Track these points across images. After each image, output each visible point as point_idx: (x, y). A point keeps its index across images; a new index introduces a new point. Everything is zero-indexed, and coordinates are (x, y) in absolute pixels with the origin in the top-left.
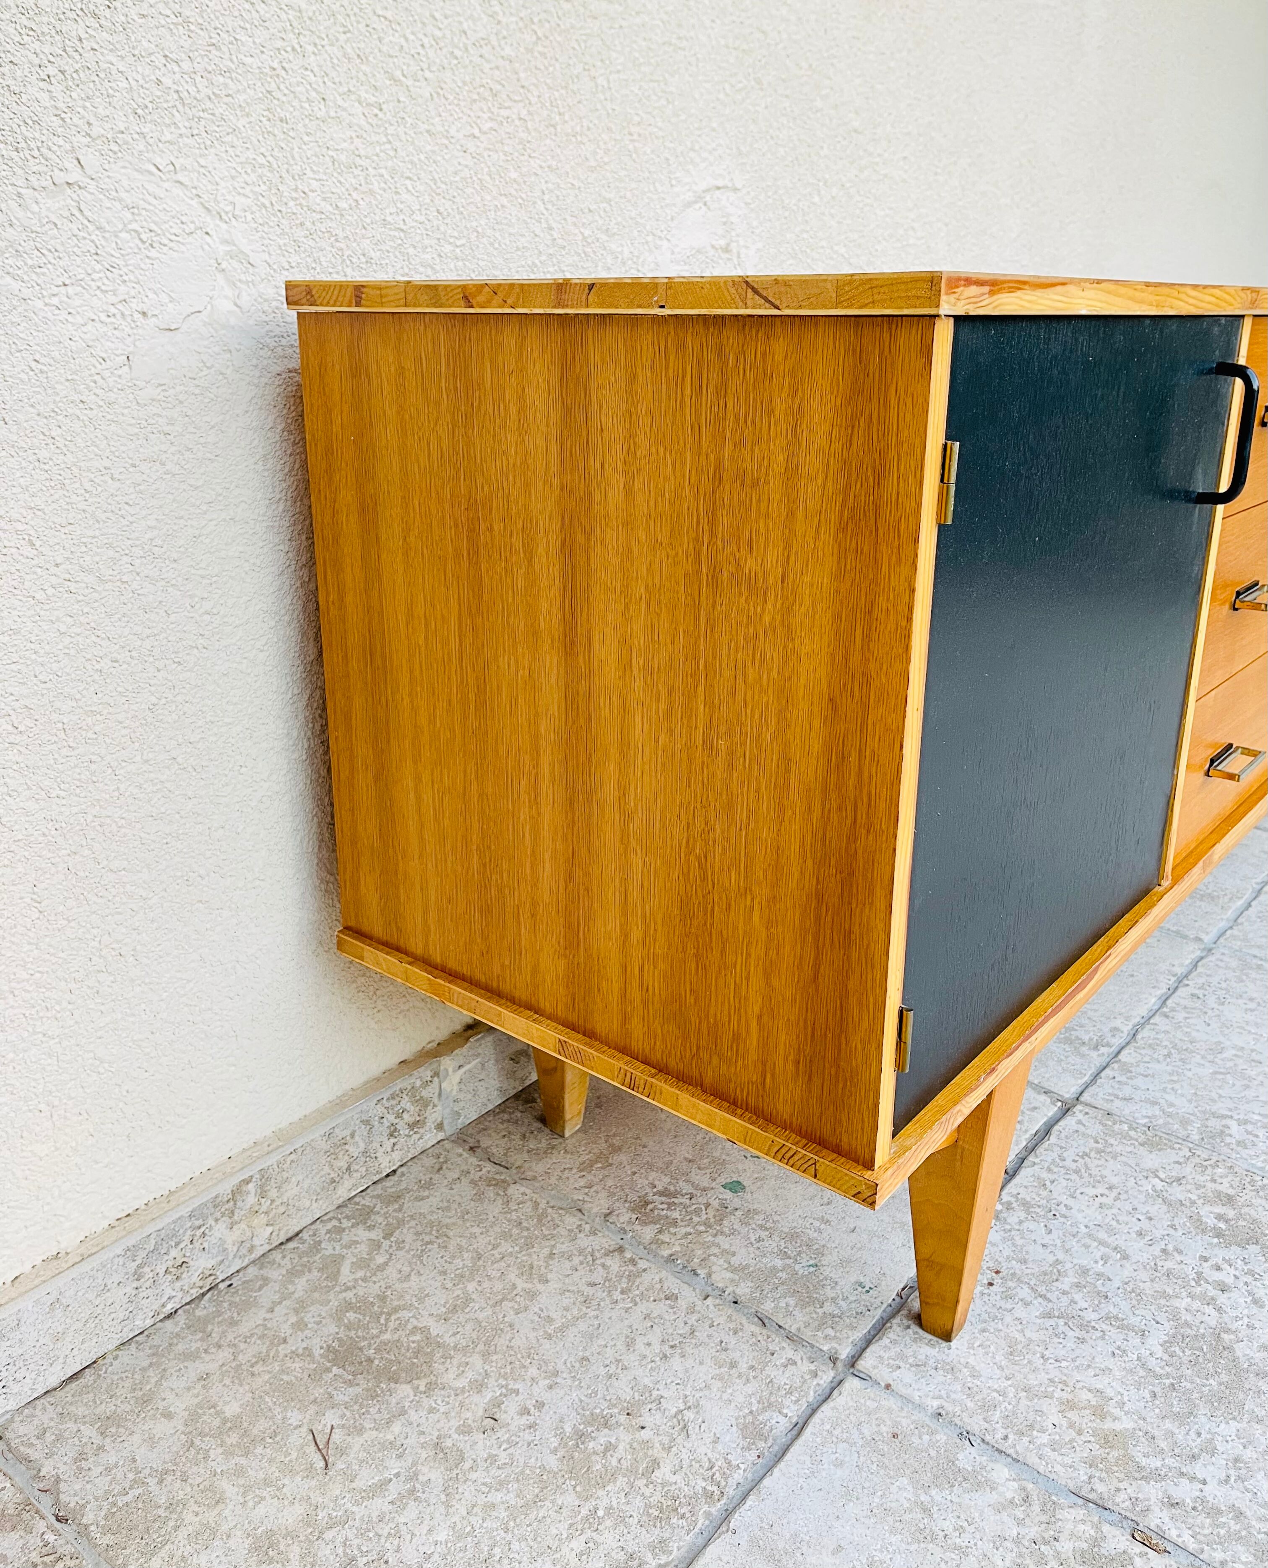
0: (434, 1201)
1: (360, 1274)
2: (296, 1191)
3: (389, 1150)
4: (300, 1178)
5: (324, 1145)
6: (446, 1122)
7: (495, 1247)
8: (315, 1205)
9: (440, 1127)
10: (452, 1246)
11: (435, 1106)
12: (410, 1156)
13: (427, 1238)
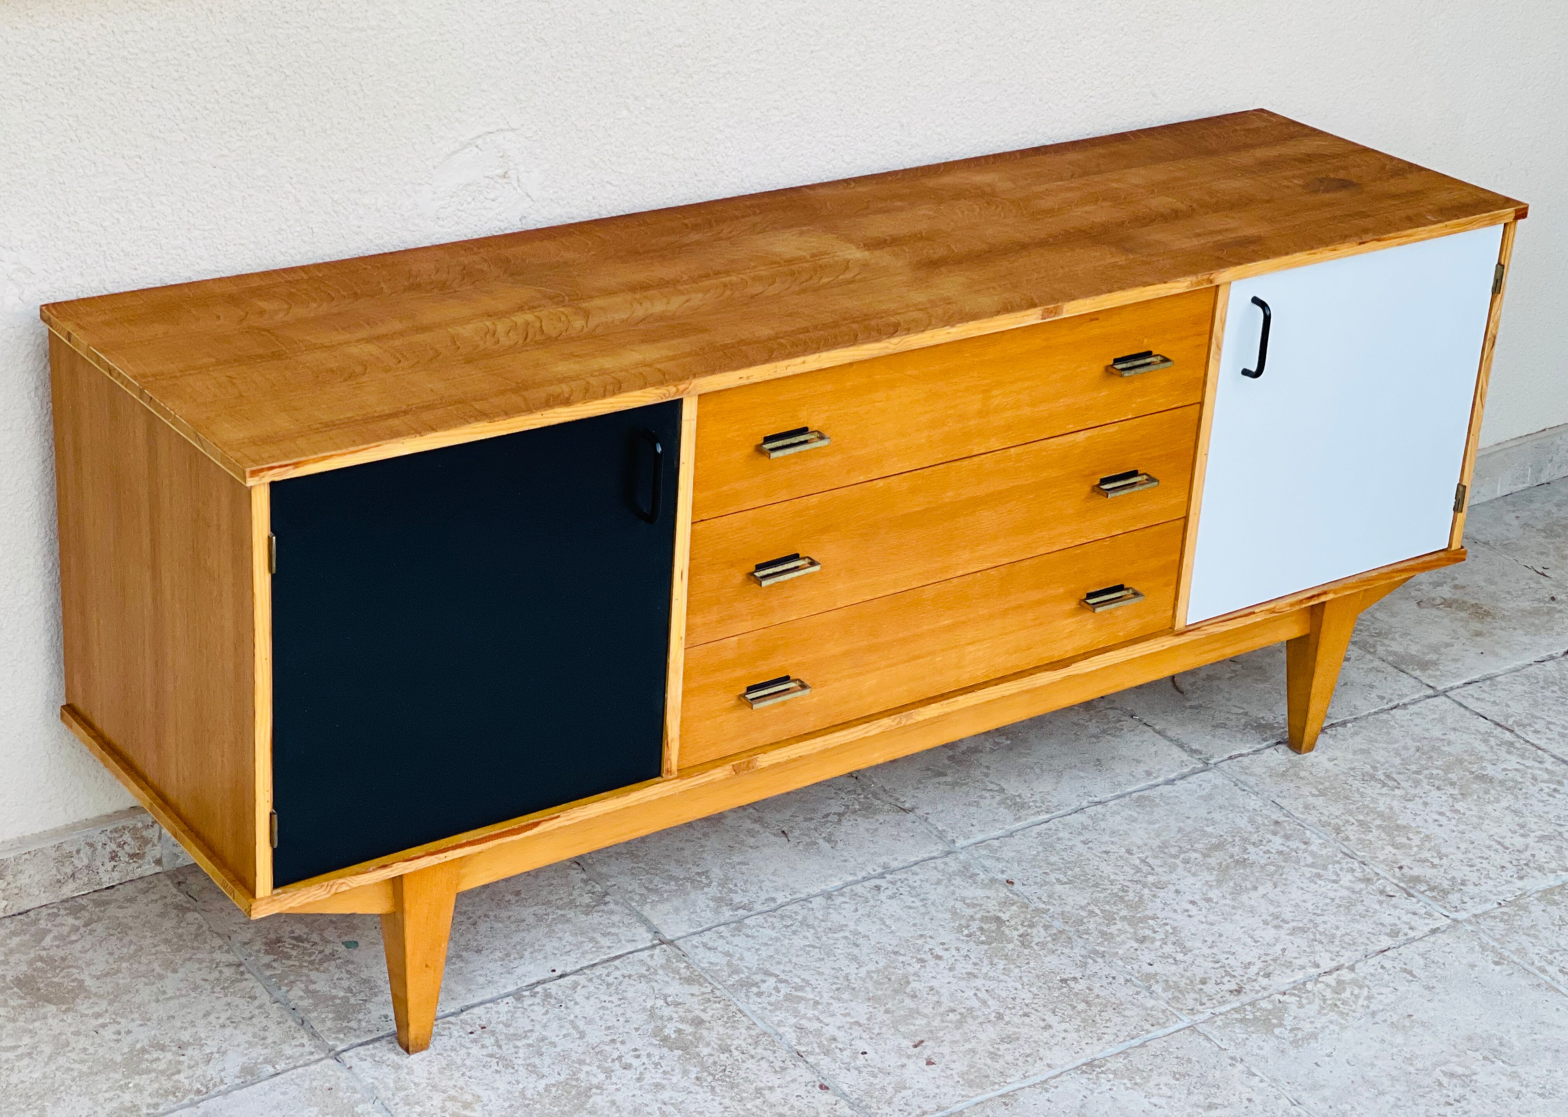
0: (130, 911)
1: (57, 943)
2: (27, 881)
3: (110, 869)
4: (32, 872)
5: (54, 855)
6: (164, 860)
7: (155, 946)
8: (43, 895)
9: (158, 862)
10: (126, 940)
11: (154, 845)
12: (129, 878)
13: (112, 932)
